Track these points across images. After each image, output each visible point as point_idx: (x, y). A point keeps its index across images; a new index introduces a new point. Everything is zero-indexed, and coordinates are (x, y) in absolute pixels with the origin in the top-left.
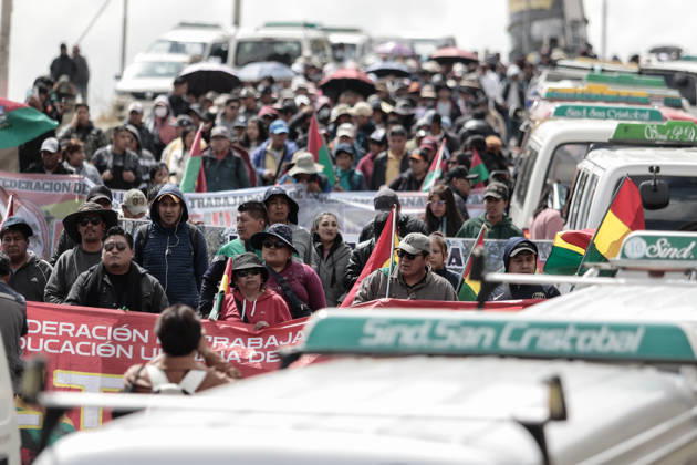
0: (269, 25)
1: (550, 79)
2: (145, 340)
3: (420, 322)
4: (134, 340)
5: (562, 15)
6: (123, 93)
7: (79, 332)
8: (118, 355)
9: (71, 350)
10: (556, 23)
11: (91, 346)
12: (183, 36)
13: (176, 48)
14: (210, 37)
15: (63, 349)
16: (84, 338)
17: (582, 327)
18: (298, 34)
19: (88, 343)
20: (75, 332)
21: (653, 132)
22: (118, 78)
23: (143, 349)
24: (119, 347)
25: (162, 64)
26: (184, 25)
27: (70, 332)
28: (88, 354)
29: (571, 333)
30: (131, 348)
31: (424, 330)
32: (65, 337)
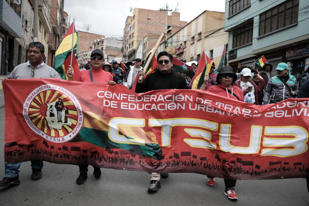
2: (191, 100)
4: (186, 100)
7: (159, 99)
8: (178, 108)
9: (155, 108)
11: (164, 106)
15: (152, 108)
16: (161, 102)
19: (163, 104)
20: (156, 99)
23: (190, 104)
24: (178, 104)
27: (155, 99)
28: (164, 110)
30: (184, 104)
32: (153, 102)
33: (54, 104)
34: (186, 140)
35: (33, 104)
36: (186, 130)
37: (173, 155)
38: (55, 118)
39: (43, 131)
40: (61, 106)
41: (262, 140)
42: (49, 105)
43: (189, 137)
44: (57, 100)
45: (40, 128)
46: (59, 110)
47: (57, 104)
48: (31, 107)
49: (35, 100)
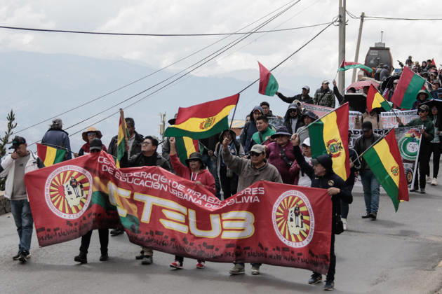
8: (161, 189)
9: (143, 184)
11: (151, 183)
15: (140, 183)
16: (149, 179)
20: (146, 176)
24: (162, 185)
28: (149, 187)
30: (167, 186)
32: (142, 178)
33: (68, 183)
34: (162, 221)
35: (52, 188)
36: (164, 211)
37: (149, 232)
38: (74, 195)
39: (65, 212)
40: (75, 183)
41: (222, 224)
42: (65, 185)
43: (165, 218)
44: (71, 179)
45: (61, 210)
46: (74, 187)
47: (71, 182)
48: (51, 191)
49: (52, 185)
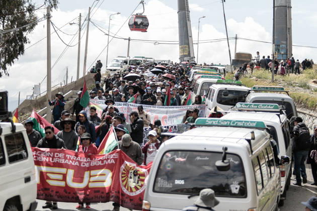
0: (135, 57)
1: (194, 69)
3: (216, 120)
5: (190, 56)
6: (108, 70)
10: (189, 57)
12: (118, 59)
13: (117, 61)
14: (124, 59)
17: (245, 122)
18: (141, 59)
21: (224, 81)
22: (107, 67)
25: (115, 64)
26: (119, 57)
29: (244, 122)
31: (217, 122)
